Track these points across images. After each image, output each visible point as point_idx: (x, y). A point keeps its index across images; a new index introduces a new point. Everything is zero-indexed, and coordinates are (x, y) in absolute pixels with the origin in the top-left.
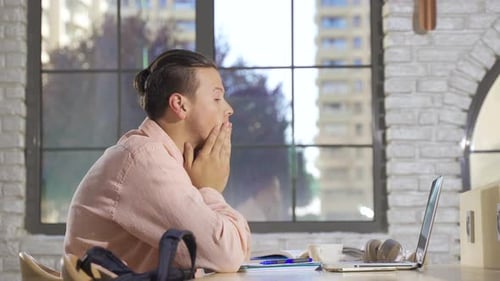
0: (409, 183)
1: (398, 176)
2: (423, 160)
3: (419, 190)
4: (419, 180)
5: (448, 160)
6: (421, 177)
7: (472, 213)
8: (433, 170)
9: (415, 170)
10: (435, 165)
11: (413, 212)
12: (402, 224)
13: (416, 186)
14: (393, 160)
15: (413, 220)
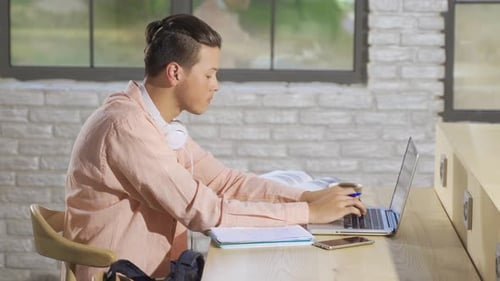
0: (391, 38)
1: (380, 30)
2: (406, 14)
3: (401, 45)
4: (401, 35)
5: (431, 14)
6: (404, 32)
7: (446, 160)
8: (416, 25)
9: (398, 25)
10: (418, 20)
11: (393, 68)
12: (383, 80)
13: (398, 40)
14: (376, 13)
15: (393, 75)
